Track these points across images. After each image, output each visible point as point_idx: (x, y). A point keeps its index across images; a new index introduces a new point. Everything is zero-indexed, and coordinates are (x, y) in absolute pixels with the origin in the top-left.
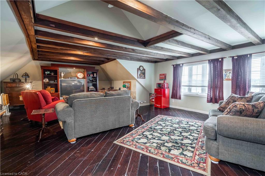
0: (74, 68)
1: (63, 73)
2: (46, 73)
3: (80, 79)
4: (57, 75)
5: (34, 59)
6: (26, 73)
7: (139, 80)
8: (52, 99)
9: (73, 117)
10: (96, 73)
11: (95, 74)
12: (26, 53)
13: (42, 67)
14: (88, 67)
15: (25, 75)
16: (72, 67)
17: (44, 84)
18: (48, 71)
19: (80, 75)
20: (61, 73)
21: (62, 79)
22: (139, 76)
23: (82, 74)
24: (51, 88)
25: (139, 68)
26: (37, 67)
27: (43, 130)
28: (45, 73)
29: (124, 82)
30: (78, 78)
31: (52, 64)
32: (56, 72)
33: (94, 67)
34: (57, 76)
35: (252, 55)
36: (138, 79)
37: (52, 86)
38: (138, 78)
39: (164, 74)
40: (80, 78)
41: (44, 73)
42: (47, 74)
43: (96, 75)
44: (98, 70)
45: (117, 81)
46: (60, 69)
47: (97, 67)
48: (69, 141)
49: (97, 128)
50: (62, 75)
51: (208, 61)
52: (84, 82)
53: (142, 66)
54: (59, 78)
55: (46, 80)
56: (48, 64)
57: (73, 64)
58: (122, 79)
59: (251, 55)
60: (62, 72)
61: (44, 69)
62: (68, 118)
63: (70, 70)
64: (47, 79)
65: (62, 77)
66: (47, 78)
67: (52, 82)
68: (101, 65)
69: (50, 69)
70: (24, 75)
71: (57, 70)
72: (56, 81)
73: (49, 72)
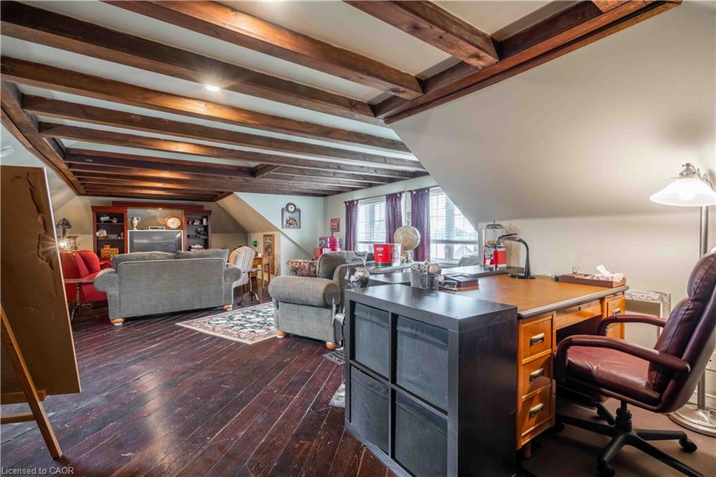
0: (160, 209)
1: (138, 219)
2: (102, 219)
3: (172, 229)
4: (123, 222)
5: (80, 194)
6: (64, 219)
7: (286, 231)
8: (101, 265)
9: (117, 286)
10: (206, 217)
11: (205, 221)
12: (61, 188)
13: (94, 208)
14: (190, 206)
15: (63, 224)
16: (155, 206)
17: (98, 241)
18: (107, 216)
19: (173, 223)
20: (133, 218)
21: (135, 230)
22: (285, 223)
23: (177, 219)
24: (111, 247)
25: (285, 207)
26: (86, 207)
27: (78, 308)
28: (100, 220)
29: (265, 236)
30: (168, 228)
31: (114, 203)
32: (122, 218)
33: (202, 206)
34: (123, 226)
35: (431, 189)
36: (283, 230)
37: (113, 244)
38: (283, 228)
39: (336, 220)
40: (172, 227)
41: (98, 220)
42: (105, 222)
43: (207, 221)
44: (210, 212)
45: (256, 234)
46: (130, 211)
47: (207, 206)
48: (112, 322)
49: (158, 307)
50: (136, 222)
51: (385, 197)
52: (180, 235)
53: (292, 204)
54: (127, 229)
55: (103, 233)
56: (108, 202)
57: (157, 201)
58: (262, 230)
59: (428, 189)
60: (135, 217)
61: (97, 212)
62: (109, 288)
63: (152, 212)
64: (105, 231)
65: (135, 226)
66: (104, 229)
67: (114, 237)
68: (218, 202)
69: (110, 211)
70: (61, 223)
71: (123, 214)
72: (122, 234)
73: (108, 218)
